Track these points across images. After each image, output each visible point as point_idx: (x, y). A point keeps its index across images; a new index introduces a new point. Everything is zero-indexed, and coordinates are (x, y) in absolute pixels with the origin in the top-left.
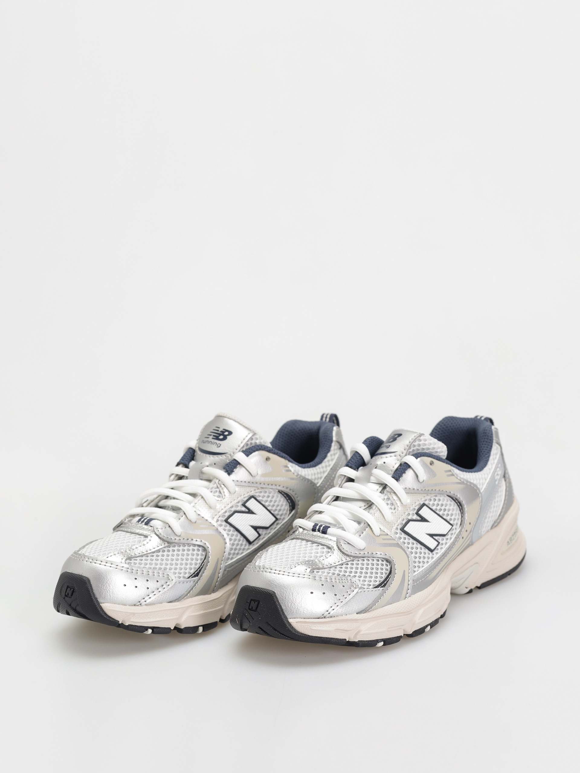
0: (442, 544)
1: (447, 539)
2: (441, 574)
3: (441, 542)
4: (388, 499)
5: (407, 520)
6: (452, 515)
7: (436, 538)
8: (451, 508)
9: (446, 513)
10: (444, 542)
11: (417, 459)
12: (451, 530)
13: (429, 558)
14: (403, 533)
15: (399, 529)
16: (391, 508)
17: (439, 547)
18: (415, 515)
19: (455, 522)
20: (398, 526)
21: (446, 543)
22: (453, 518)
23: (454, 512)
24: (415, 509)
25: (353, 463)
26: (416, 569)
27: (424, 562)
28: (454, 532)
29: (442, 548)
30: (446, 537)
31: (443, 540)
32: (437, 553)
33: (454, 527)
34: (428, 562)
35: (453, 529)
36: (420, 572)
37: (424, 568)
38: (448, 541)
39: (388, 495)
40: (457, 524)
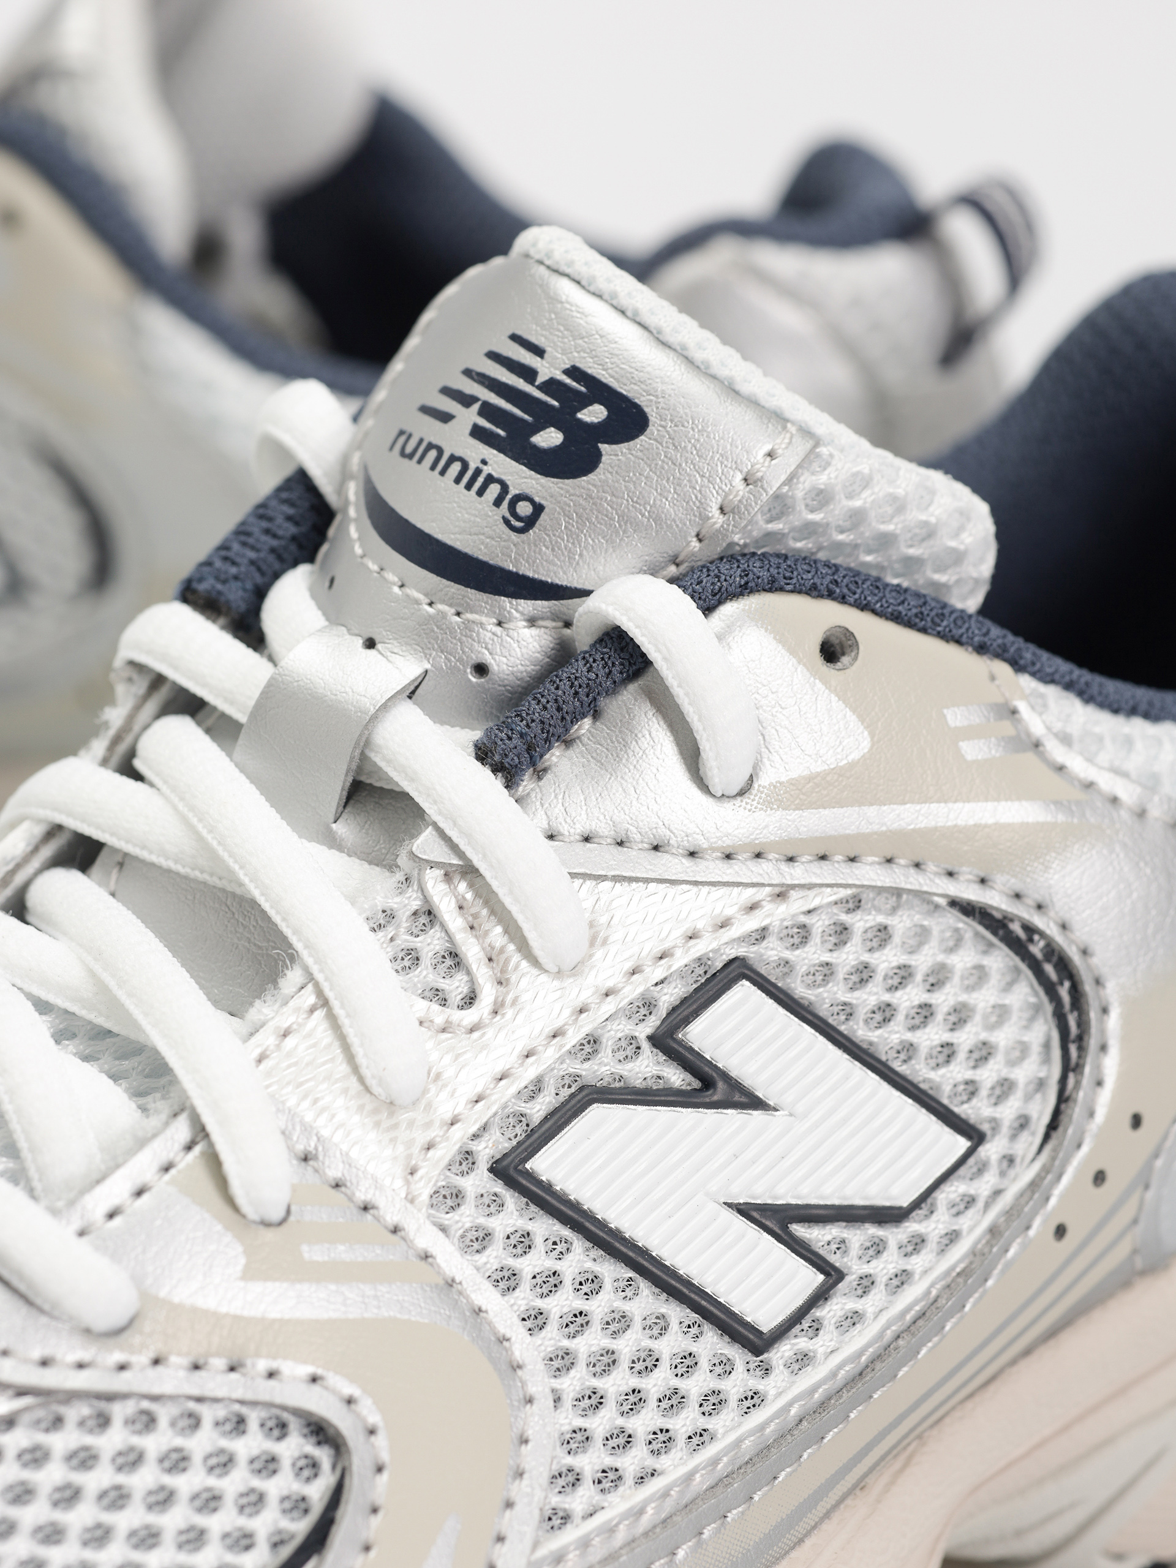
0: (866, 1284)
1: (918, 1243)
2: (827, 1515)
3: (854, 1265)
4: (424, 919)
5: (566, 1093)
6: (983, 1053)
7: (816, 1235)
8: (984, 999)
9: (931, 1037)
10: (885, 1266)
11: (708, 610)
12: (962, 1171)
13: (713, 1402)
14: (511, 1199)
15: (483, 1166)
16: (439, 996)
17: (831, 1312)
18: (646, 1046)
19: (1008, 1112)
20: (475, 1137)
21: (902, 1278)
22: (987, 1075)
23: (1003, 1038)
24: (648, 1004)
25: (233, 570)
26: (578, 1501)
27: (662, 1440)
28: (983, 1187)
29: (854, 1319)
30: (912, 1226)
31: (877, 1248)
32: (803, 1359)
33: (991, 1150)
34: (699, 1438)
35: (982, 1169)
36: (610, 1530)
37: (654, 1486)
38: (917, 1263)
39: (422, 889)
40: (1023, 1123)
